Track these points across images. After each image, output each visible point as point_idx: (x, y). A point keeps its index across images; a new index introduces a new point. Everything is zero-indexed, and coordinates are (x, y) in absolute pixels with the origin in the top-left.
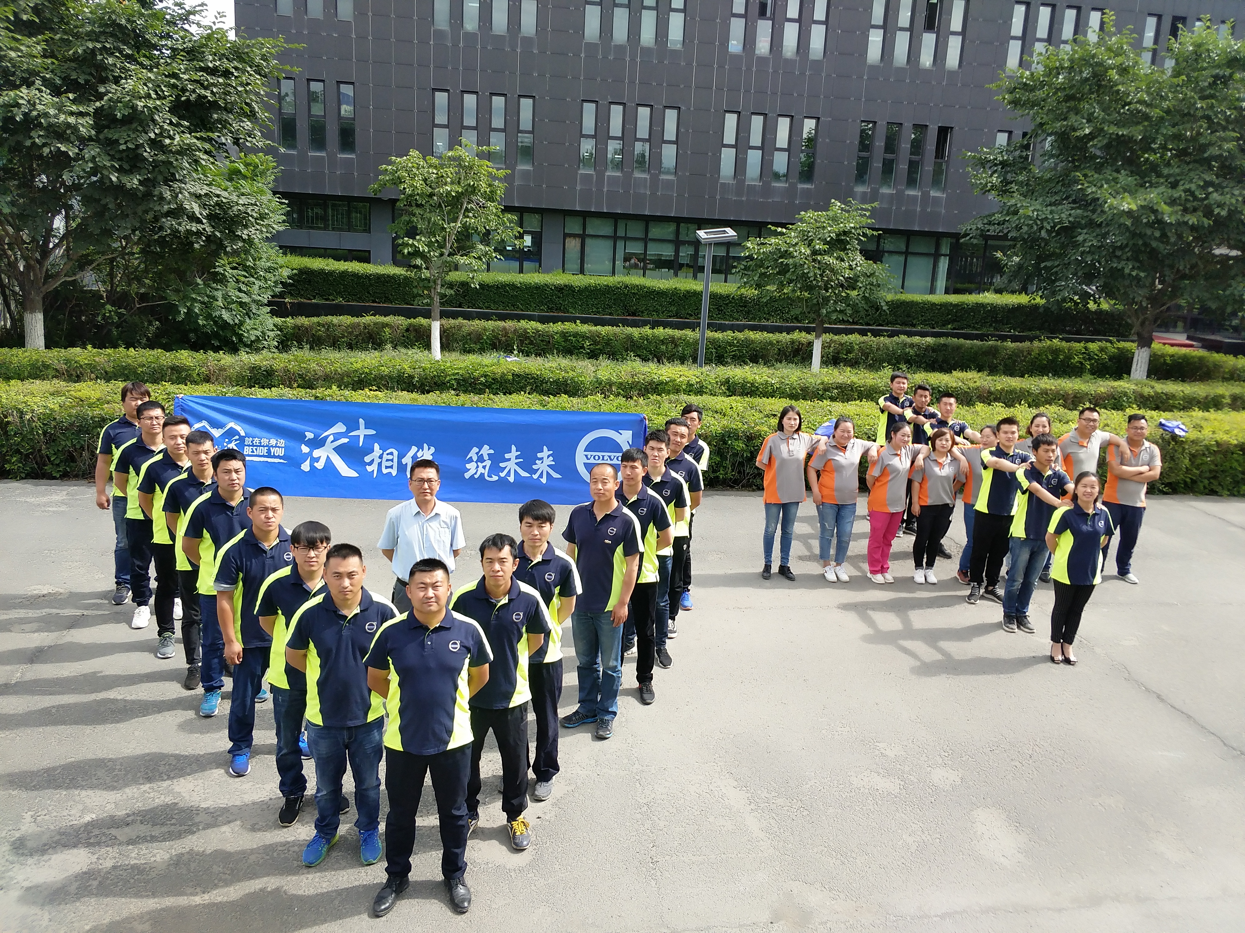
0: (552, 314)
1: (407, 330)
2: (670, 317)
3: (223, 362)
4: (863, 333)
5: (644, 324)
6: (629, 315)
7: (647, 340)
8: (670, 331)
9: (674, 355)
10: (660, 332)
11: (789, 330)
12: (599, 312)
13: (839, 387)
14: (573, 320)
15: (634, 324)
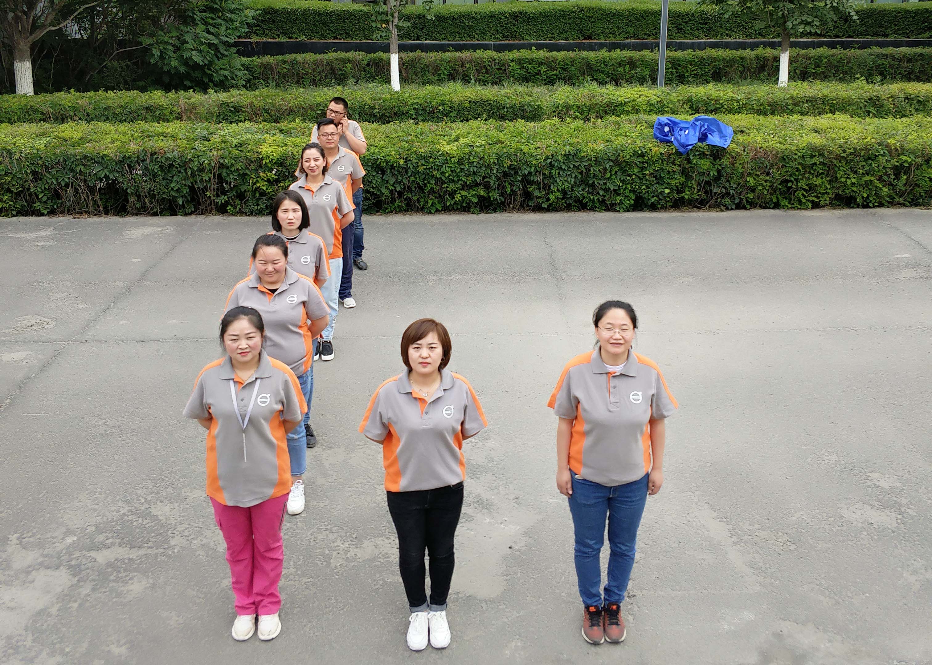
0: (507, 42)
1: (368, 65)
2: (627, 38)
3: (193, 100)
4: (832, 45)
5: (601, 46)
6: (585, 39)
7: (604, 62)
8: (627, 53)
9: (632, 77)
10: (617, 54)
11: (753, 46)
12: (554, 38)
13: (810, 100)
14: (529, 47)
15: (591, 48)
